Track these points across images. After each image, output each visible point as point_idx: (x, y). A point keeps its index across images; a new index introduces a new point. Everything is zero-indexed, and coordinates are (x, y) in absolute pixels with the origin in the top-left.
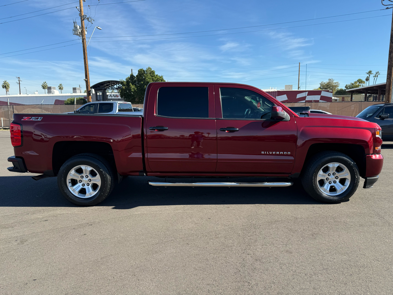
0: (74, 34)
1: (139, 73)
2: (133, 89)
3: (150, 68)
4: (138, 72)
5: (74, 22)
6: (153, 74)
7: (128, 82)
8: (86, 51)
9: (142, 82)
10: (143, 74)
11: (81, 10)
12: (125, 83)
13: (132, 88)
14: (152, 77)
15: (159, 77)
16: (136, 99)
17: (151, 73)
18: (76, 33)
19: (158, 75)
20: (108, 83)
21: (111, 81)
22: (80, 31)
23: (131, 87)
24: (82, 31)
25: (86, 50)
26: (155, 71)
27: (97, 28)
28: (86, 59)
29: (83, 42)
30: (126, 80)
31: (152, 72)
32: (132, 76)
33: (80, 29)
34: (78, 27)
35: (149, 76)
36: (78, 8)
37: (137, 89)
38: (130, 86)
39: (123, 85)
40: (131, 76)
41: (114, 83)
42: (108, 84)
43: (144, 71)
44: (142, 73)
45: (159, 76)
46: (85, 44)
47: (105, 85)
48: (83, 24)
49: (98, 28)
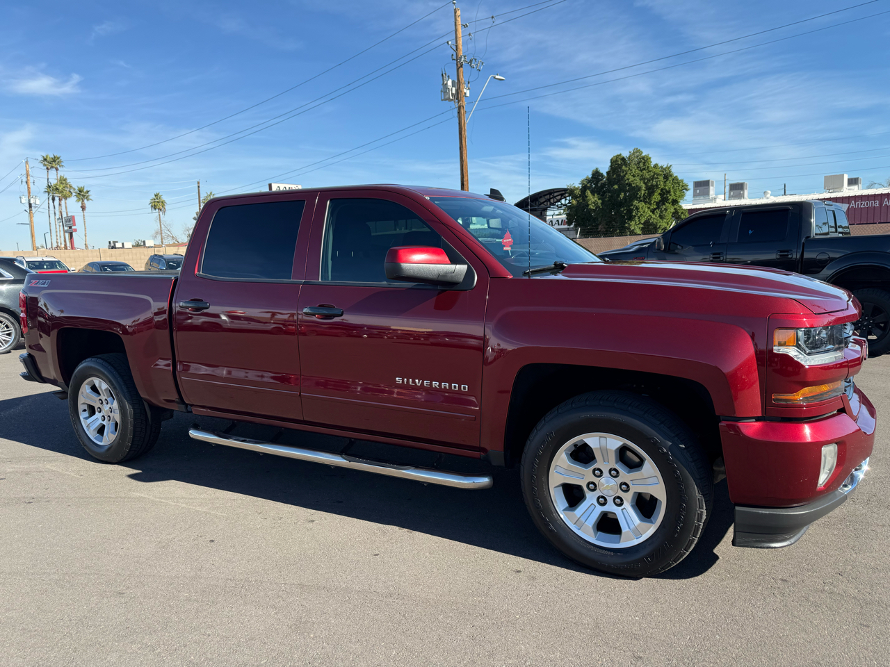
0: (442, 100)
1: (611, 166)
2: (594, 203)
3: (639, 151)
4: (610, 164)
5: (442, 75)
6: (644, 163)
7: (584, 189)
8: (463, 133)
9: (616, 187)
10: (620, 166)
11: (457, 46)
12: (578, 192)
13: (590, 202)
14: (641, 171)
15: (657, 171)
16: (600, 227)
17: (639, 163)
18: (447, 97)
19: (660, 165)
20: (547, 195)
21: (553, 190)
22: (454, 92)
23: (589, 200)
24: (457, 90)
25: (463, 129)
26: (650, 156)
27: (494, 77)
28: (464, 148)
29: (459, 112)
30: (580, 186)
31: (643, 158)
32: (596, 174)
33: (453, 86)
34: (450, 83)
35: (635, 170)
36: (450, 43)
37: (602, 204)
38: (587, 197)
39: (575, 197)
40: (593, 175)
41: (562, 195)
42: (548, 197)
43: (623, 159)
44: (618, 164)
45: (662, 167)
46: (462, 116)
47: (542, 200)
48: (461, 75)
49: (497, 77)
